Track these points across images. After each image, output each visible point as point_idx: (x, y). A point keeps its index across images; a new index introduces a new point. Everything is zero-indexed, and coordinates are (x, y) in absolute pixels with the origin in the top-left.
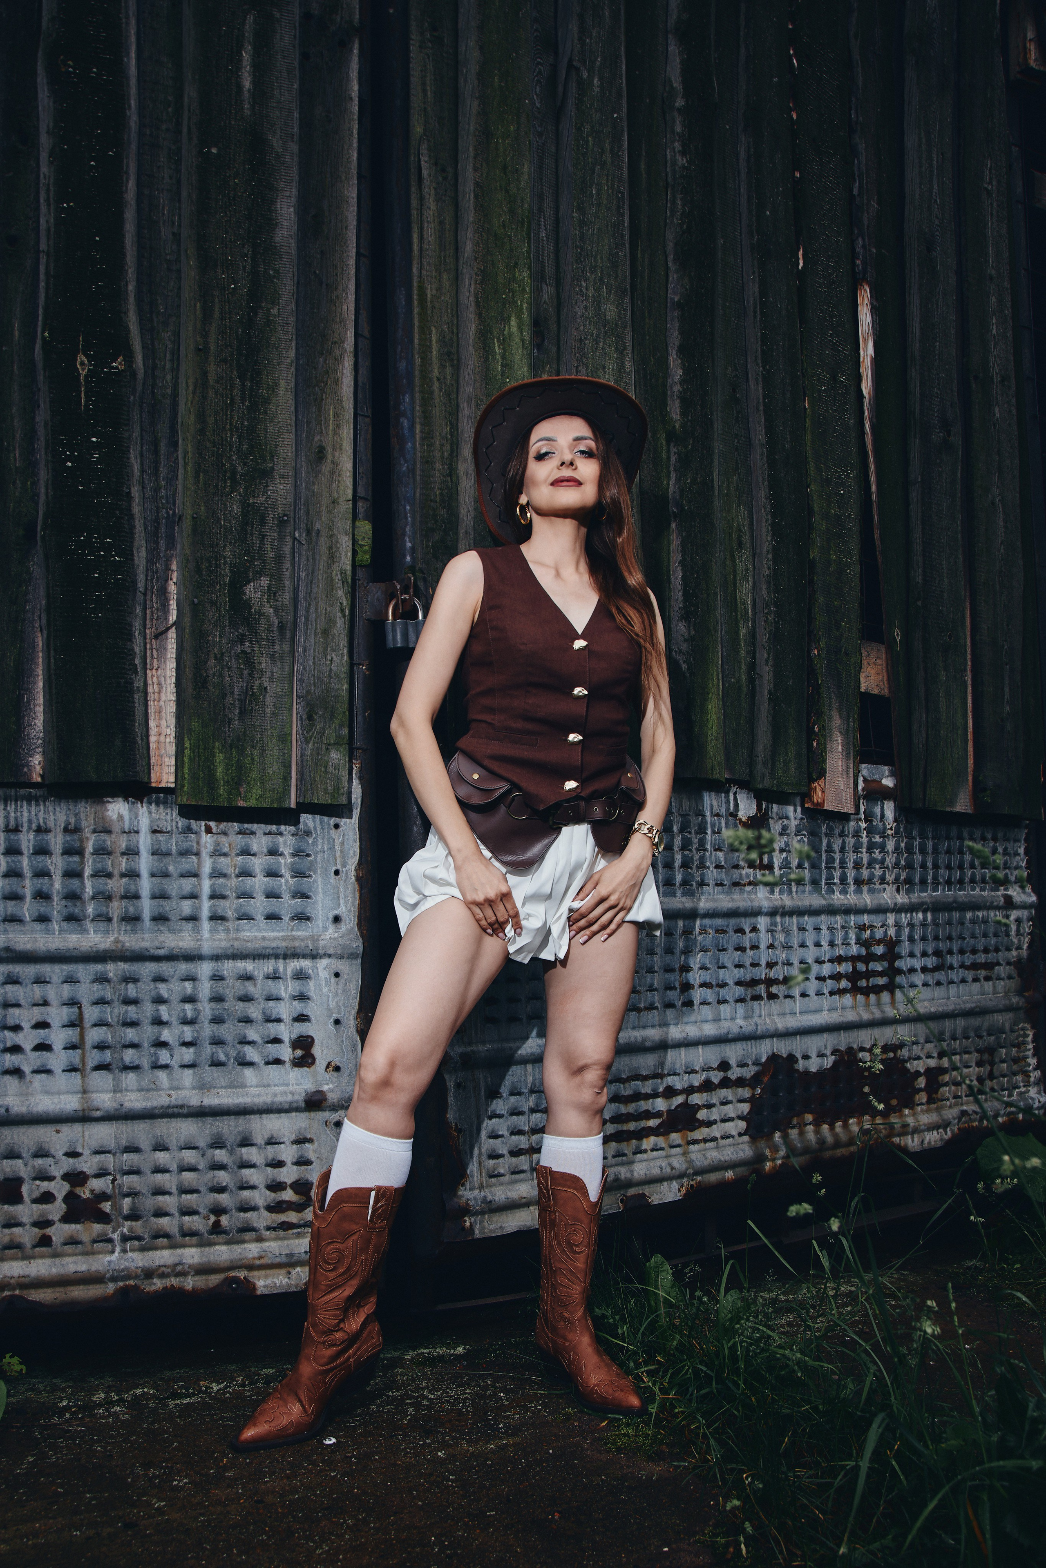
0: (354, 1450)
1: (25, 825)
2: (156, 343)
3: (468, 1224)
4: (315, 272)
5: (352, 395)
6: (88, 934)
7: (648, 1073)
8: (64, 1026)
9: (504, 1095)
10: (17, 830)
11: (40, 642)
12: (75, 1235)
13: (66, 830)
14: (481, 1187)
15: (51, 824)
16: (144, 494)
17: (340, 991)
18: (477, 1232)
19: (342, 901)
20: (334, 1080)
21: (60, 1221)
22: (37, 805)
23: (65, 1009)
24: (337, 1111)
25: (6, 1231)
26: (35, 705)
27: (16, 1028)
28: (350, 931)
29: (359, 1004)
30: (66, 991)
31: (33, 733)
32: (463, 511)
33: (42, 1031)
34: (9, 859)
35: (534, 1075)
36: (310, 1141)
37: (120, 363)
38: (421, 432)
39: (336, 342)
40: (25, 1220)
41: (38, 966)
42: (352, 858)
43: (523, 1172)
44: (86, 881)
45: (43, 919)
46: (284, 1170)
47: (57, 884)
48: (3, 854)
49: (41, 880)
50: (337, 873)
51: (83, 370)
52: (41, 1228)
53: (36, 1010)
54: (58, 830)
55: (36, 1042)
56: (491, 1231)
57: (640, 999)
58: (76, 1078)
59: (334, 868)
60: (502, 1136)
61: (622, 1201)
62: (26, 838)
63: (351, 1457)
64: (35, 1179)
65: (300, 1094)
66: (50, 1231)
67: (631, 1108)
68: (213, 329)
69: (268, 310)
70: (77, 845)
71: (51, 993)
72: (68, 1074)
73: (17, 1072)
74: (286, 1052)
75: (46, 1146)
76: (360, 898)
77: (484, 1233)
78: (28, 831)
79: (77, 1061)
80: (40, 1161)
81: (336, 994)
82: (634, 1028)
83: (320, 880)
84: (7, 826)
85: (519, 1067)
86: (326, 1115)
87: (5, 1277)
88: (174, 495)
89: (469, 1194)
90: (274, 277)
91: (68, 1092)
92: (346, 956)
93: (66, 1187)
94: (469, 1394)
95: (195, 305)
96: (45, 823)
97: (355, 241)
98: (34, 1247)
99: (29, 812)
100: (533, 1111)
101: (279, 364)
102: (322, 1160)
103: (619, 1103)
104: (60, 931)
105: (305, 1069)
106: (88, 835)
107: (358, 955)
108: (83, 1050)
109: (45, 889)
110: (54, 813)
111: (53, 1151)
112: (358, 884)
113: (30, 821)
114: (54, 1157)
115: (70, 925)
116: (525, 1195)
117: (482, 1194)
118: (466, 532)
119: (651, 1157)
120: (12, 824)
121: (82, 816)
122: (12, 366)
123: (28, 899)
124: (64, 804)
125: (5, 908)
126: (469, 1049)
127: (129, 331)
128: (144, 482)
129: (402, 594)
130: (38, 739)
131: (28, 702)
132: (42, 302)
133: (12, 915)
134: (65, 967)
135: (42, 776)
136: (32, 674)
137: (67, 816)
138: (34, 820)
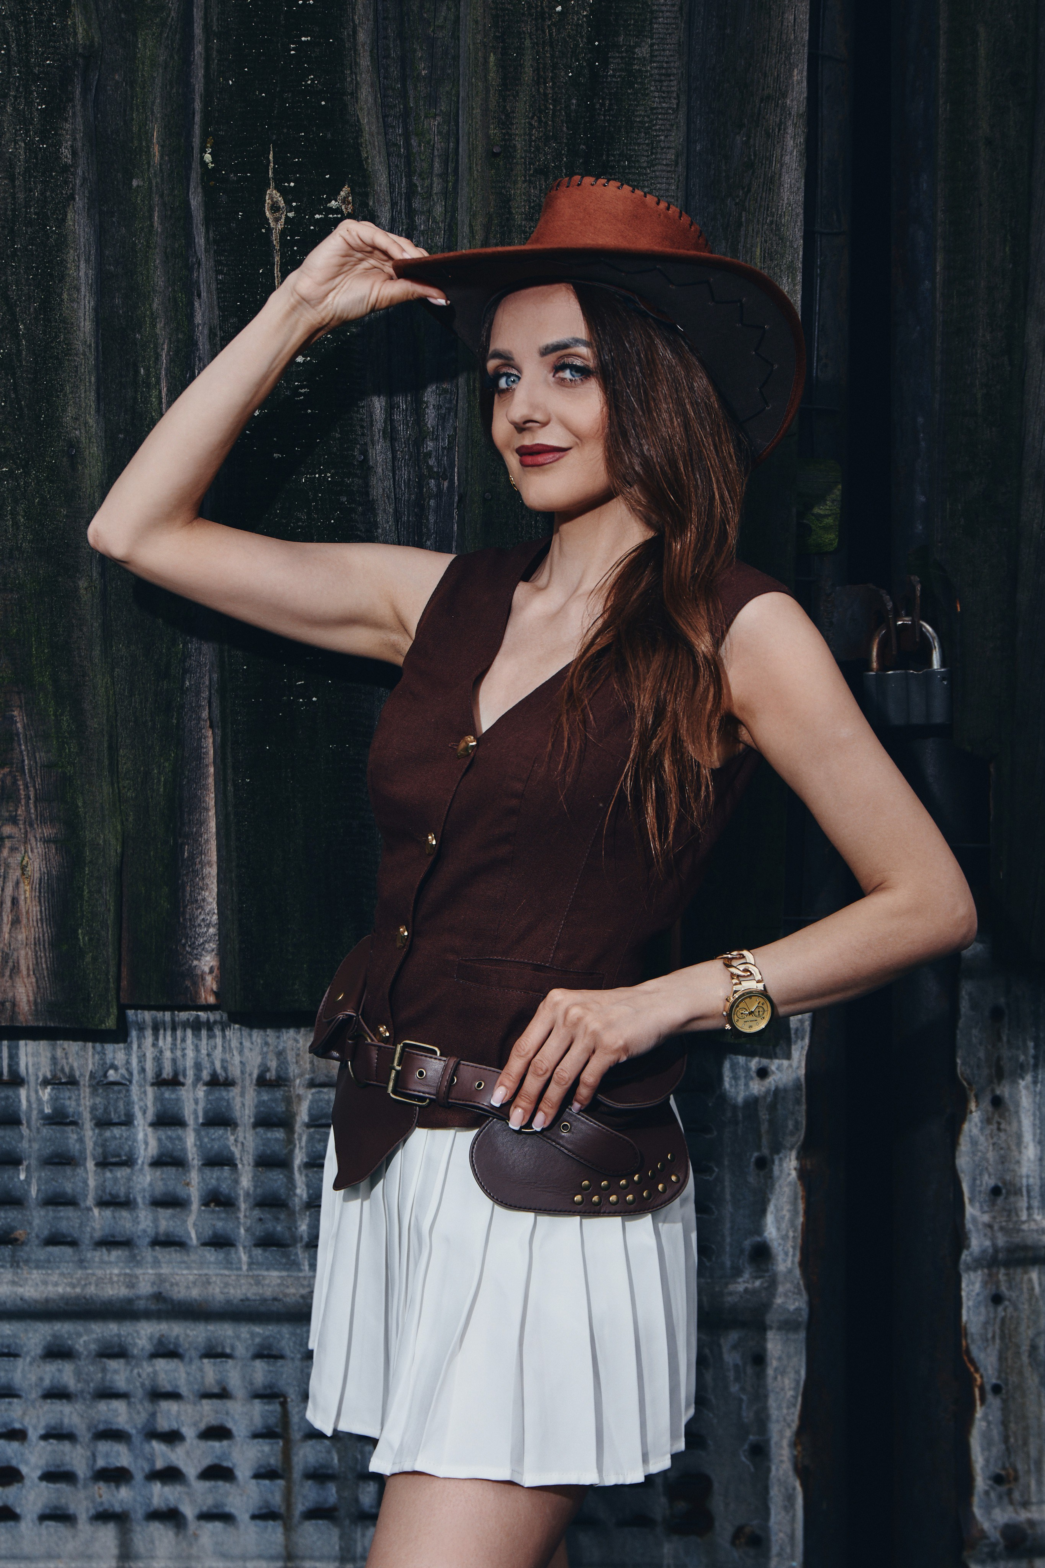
1: (190, 1073)
2: (414, 142)
5: (800, 210)
6: (300, 1270)
8: (255, 1436)
10: (175, 1082)
11: (209, 744)
13: (262, 1082)
15: (235, 1071)
16: (394, 454)
17: (763, 1391)
22: (211, 1036)
23: (258, 1407)
26: (203, 864)
27: (173, 1437)
28: (786, 1278)
29: (802, 1420)
30: (260, 1371)
31: (200, 915)
33: (216, 1444)
34: (164, 1133)
37: (345, 200)
38: (946, 267)
39: (768, 97)
41: (211, 1327)
42: (792, 1134)
44: (297, 1175)
45: (220, 1242)
47: (246, 1180)
48: (151, 1125)
49: (216, 1173)
50: (762, 1164)
51: (277, 220)
53: (207, 1406)
54: (247, 1083)
55: (207, 1462)
58: (275, 1533)
59: (757, 1156)
62: (191, 1095)
68: (521, 106)
69: (630, 49)
70: (281, 1108)
71: (234, 1375)
72: (260, 1523)
73: (171, 1516)
74: (660, 1508)
76: (807, 1214)
78: (195, 1085)
79: (277, 1500)
81: (756, 1397)
83: (727, 1177)
84: (159, 1074)
88: (450, 449)
91: (260, 1557)
92: (775, 1325)
96: (225, 1069)
99: (197, 1049)
101: (651, 164)
104: (250, 1264)
105: (694, 1537)
106: (301, 1091)
107: (802, 1323)
108: (289, 1480)
109: (224, 1188)
110: (241, 1052)
112: (805, 1187)
113: (198, 1066)
115: (267, 1254)
120: (168, 1072)
121: (291, 1056)
122: (151, 217)
123: (195, 1205)
124: (257, 1036)
125: (155, 1221)
126: (1024, 1515)
127: (359, 132)
128: (393, 429)
129: (897, 617)
130: (208, 926)
131: (192, 857)
132: (199, 85)
133: (167, 1234)
134: (258, 1329)
135: (216, 994)
136: (196, 805)
137: (264, 1055)
138: (206, 1063)
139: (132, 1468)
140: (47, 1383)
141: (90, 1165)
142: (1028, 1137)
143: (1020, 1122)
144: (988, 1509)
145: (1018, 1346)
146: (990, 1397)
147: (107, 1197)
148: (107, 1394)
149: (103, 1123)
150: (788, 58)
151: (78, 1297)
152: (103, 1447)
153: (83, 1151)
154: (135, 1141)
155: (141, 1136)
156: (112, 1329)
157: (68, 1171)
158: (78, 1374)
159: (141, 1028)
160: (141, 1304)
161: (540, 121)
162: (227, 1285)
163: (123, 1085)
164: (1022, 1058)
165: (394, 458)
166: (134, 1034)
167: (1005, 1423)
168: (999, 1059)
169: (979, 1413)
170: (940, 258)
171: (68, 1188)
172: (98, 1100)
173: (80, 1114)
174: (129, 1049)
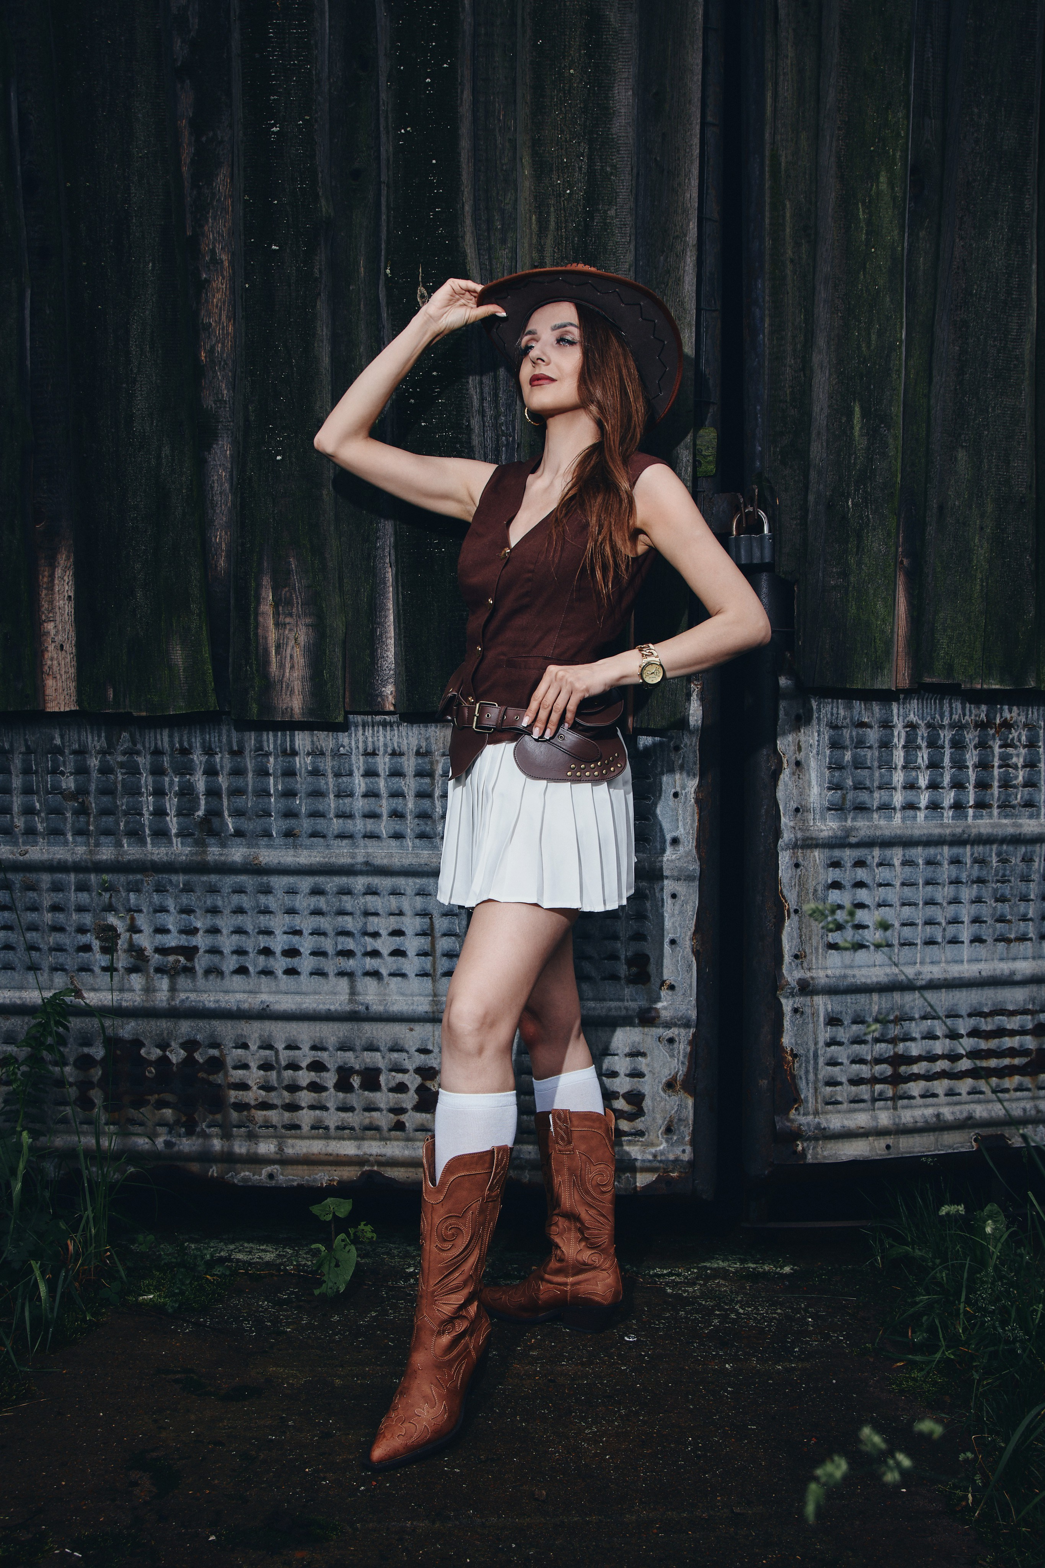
0: (650, 1349)
1: (382, 749)
2: (494, 262)
3: (800, 1148)
4: (656, 159)
5: (694, 295)
7: (1015, 1008)
8: (417, 935)
9: (846, 1023)
10: (374, 754)
11: (390, 575)
12: (426, 1123)
13: (418, 753)
14: (816, 1113)
15: (404, 748)
16: (484, 422)
17: (676, 912)
18: (809, 1157)
19: (680, 824)
20: (669, 998)
21: (412, 1109)
22: (392, 729)
23: (418, 919)
24: (670, 1028)
25: (367, 1114)
26: (387, 638)
27: (375, 935)
28: (688, 854)
29: (696, 926)
30: (419, 902)
31: (386, 665)
32: (816, 409)
33: (398, 938)
34: (368, 780)
35: (880, 1004)
36: (643, 1055)
38: (771, 325)
39: (677, 236)
40: (382, 1106)
41: (394, 879)
42: (692, 779)
43: (863, 1101)
44: (436, 801)
45: (398, 836)
46: (617, 1080)
47: (411, 804)
48: (362, 776)
49: (395, 800)
50: (676, 795)
52: (396, 1114)
53: (392, 919)
54: (411, 754)
55: (393, 948)
56: (824, 1157)
57: (1010, 929)
58: (427, 983)
59: (673, 791)
60: (841, 1064)
61: (975, 1140)
62: (382, 760)
63: (645, 1356)
64: (391, 1070)
65: (634, 1010)
66: (404, 1118)
67: (993, 1044)
68: (549, 242)
69: (605, 212)
70: (428, 767)
71: (406, 904)
72: (420, 978)
73: (375, 974)
74: (623, 970)
75: (401, 1042)
76: (699, 820)
77: (817, 1158)
78: (384, 755)
79: (428, 967)
80: (395, 1055)
81: (673, 915)
82: (1001, 959)
84: (365, 750)
85: (863, 995)
86: (660, 1031)
87: (365, 1154)
88: (513, 421)
89: (802, 1119)
90: (612, 174)
91: (420, 995)
92: (683, 878)
93: (418, 1080)
94: (778, 1314)
95: (531, 218)
96: (399, 747)
97: (699, 116)
98: (390, 1130)
99: (385, 736)
100: (877, 1040)
102: (654, 1074)
103: (979, 1037)
104: (413, 847)
105: (640, 986)
106: (438, 758)
107: (695, 877)
108: (434, 957)
109: (400, 808)
110: (407, 738)
111: (407, 1047)
112: (698, 806)
113: (385, 745)
114: (407, 1052)
115: (422, 842)
116: (863, 1125)
117: (817, 1120)
118: (819, 433)
119: (1014, 1097)
120: (370, 749)
121: (433, 740)
122: (359, 305)
123: (385, 817)
124: (415, 729)
125: (365, 825)
126: (808, 975)
127: (466, 256)
128: (483, 411)
129: (746, 507)
130: (390, 670)
131: (381, 635)
132: (384, 236)
133: (371, 832)
134: (418, 881)
135: (394, 705)
136: (383, 608)
137: (419, 740)
138: (389, 744)
139: (355, 950)
140: (312, 907)
141: (332, 796)
142: (814, 782)
143: (810, 775)
144: (791, 971)
145: (807, 890)
146: (792, 915)
147: (340, 813)
148: (342, 913)
149: (337, 775)
150: (687, 216)
151: (326, 863)
152: (341, 939)
153: (328, 789)
154: (354, 784)
155: (357, 782)
156: (343, 880)
157: (321, 799)
158: (327, 902)
159: (356, 726)
160: (359, 867)
161: (558, 249)
162: (401, 858)
163: (348, 755)
164: (811, 741)
165: (484, 426)
166: (353, 728)
167: (800, 929)
168: (799, 742)
169: (787, 923)
170: (767, 320)
171: (321, 808)
172: (335, 763)
173: (326, 770)
174: (350, 736)
